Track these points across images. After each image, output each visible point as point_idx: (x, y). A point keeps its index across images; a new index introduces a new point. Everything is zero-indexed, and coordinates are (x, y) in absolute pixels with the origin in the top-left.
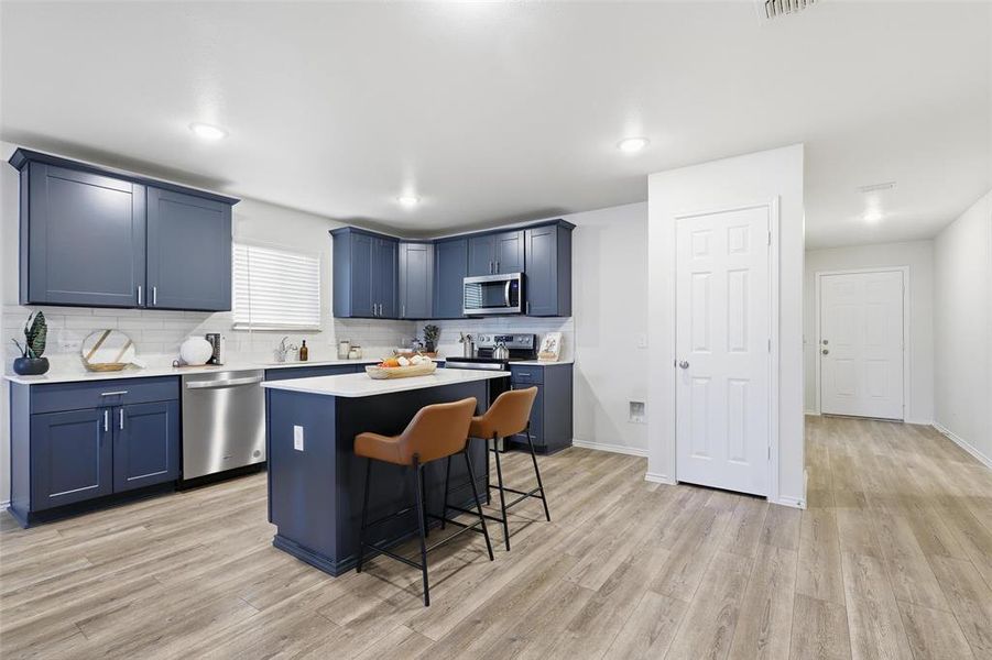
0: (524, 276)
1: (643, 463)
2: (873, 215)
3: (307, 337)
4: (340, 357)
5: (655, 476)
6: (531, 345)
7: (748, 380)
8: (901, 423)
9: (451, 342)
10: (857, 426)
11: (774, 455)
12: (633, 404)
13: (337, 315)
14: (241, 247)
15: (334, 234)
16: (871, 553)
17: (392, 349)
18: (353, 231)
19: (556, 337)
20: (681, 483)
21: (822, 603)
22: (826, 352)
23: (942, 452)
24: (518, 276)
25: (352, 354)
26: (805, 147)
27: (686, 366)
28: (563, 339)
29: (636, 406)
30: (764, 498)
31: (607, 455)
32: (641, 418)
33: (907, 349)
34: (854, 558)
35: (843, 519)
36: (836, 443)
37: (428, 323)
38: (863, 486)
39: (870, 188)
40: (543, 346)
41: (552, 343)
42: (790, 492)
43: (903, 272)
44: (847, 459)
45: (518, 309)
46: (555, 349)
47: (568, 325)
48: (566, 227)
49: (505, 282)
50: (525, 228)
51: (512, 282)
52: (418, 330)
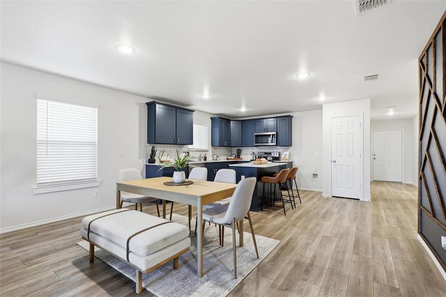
0: (277, 133)
1: (321, 193)
2: (391, 113)
3: (206, 153)
4: (213, 160)
5: (325, 195)
6: (278, 156)
7: (354, 166)
8: (401, 183)
9: (246, 154)
10: (386, 184)
11: (362, 186)
12: (314, 175)
13: (213, 145)
14: (196, 125)
15: (212, 119)
16: (389, 209)
17: (226, 157)
18: (220, 118)
19: (287, 153)
20: (333, 197)
21: (377, 216)
22: (375, 158)
23: (413, 190)
24: (275, 133)
25: (218, 159)
26: (371, 100)
27: (335, 162)
28: (289, 154)
29: (315, 175)
30: (359, 199)
31: (306, 191)
32: (316, 179)
33: (403, 158)
34: (384, 210)
35: (381, 203)
36: (379, 188)
37: (237, 148)
38: (388, 197)
39: (390, 107)
40: (283, 156)
41: (286, 155)
42: (367, 198)
43: (402, 130)
44: (383, 192)
45: (275, 144)
46: (287, 157)
47: (291, 149)
48: (290, 117)
49: (270, 135)
50: (277, 117)
51: (273, 135)
52: (235, 151)
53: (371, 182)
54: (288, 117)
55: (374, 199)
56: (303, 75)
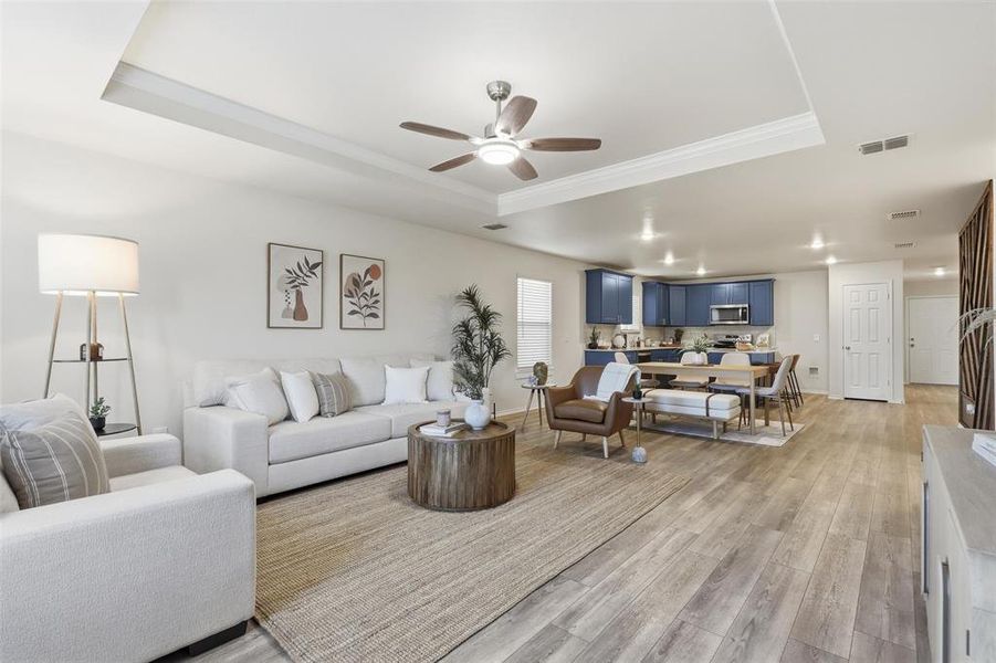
0: (749, 305)
2: (939, 272)
5: (833, 396)
11: (891, 383)
12: (811, 369)
17: (660, 342)
18: (658, 282)
19: (766, 335)
20: (846, 399)
22: (912, 345)
24: (747, 306)
27: (849, 348)
28: (770, 337)
29: (813, 371)
30: (886, 402)
32: (815, 376)
36: (918, 391)
37: (678, 328)
40: (758, 342)
41: (764, 339)
42: (900, 400)
45: (747, 322)
46: (766, 342)
47: (771, 330)
48: (771, 281)
49: (738, 309)
50: (749, 282)
51: (743, 309)
52: (671, 332)
53: (905, 386)
54: (767, 283)
55: (909, 402)
56: (817, 244)
